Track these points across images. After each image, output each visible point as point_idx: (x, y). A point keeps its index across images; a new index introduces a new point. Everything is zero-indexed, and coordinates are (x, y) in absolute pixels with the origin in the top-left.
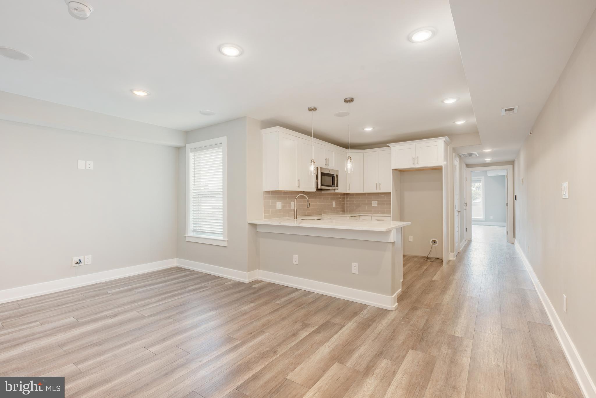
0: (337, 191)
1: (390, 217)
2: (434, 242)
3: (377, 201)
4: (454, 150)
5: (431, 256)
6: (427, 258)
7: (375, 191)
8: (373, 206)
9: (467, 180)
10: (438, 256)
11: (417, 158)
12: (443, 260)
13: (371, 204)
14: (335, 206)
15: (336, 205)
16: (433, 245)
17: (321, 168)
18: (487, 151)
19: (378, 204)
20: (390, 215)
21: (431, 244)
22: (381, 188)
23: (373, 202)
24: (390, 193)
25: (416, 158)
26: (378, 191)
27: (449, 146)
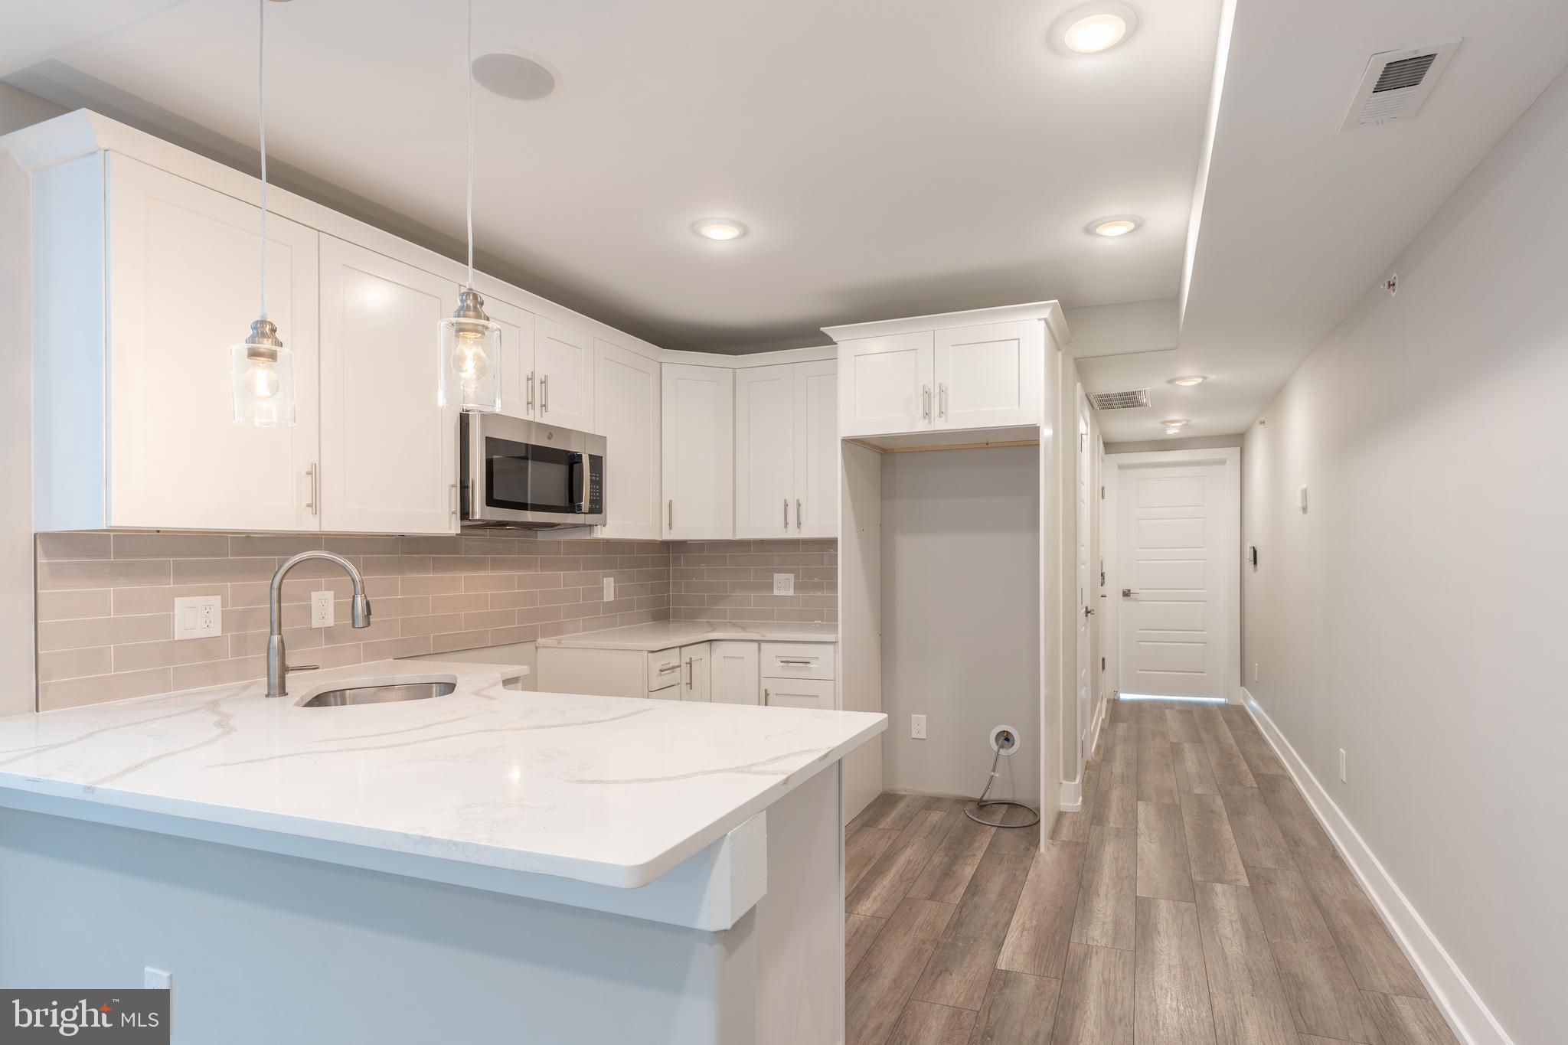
0: (601, 533)
1: (831, 647)
2: (1006, 738)
3: (793, 575)
4: (1082, 368)
5: (995, 795)
6: (982, 805)
7: (778, 533)
8: (776, 592)
9: (1106, 495)
10: (1021, 797)
11: (941, 391)
12: (1036, 813)
13: (771, 587)
14: (611, 598)
15: (619, 591)
16: (1002, 752)
17: (485, 417)
18: (1189, 380)
19: (797, 587)
20: (830, 637)
21: (995, 747)
22: (803, 520)
23: (776, 576)
24: (832, 543)
25: (937, 390)
26: (792, 533)
27: (1060, 353)
